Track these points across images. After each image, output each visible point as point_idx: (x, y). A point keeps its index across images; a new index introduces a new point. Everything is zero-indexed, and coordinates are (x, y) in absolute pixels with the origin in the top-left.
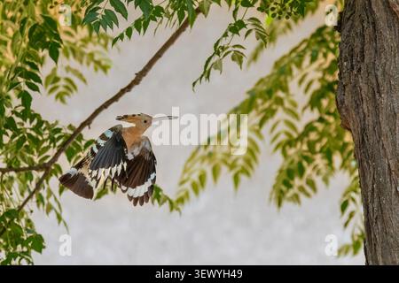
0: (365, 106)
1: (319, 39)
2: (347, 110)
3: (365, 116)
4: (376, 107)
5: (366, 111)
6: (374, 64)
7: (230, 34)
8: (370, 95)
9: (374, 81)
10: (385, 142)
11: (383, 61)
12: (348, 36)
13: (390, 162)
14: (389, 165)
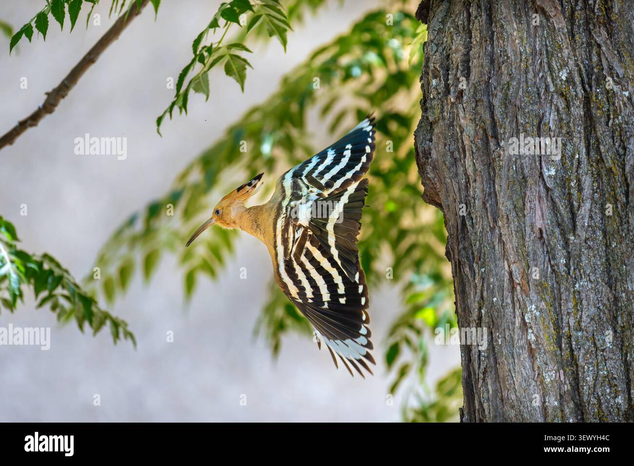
0: (468, 162)
1: (367, 37)
2: (434, 168)
3: (468, 182)
4: (490, 165)
5: (470, 171)
6: (488, 84)
7: (222, 21)
8: (479, 143)
9: (487, 117)
10: (504, 231)
11: (505, 78)
12: (440, 31)
13: (513, 267)
14: (511, 274)
